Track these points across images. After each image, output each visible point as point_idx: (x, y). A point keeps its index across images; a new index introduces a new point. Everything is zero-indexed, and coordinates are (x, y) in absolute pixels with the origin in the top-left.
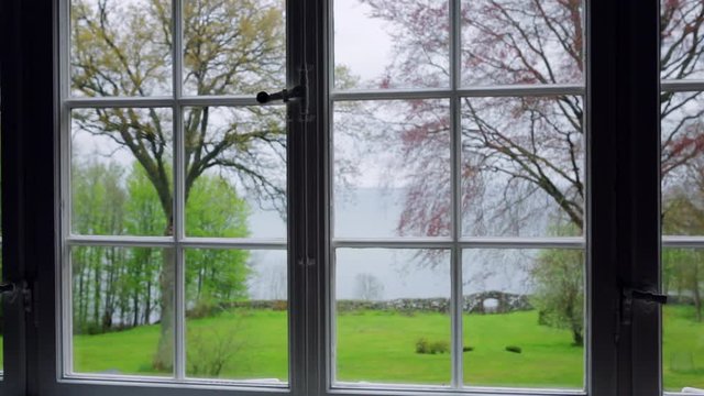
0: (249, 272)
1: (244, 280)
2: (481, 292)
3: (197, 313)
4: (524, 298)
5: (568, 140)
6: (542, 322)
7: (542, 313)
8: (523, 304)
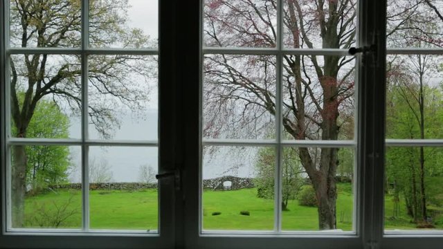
0: (69, 164)
1: (66, 169)
2: (222, 176)
3: (33, 193)
4: (248, 180)
5: (288, 81)
6: (260, 196)
7: (259, 190)
8: (248, 184)
